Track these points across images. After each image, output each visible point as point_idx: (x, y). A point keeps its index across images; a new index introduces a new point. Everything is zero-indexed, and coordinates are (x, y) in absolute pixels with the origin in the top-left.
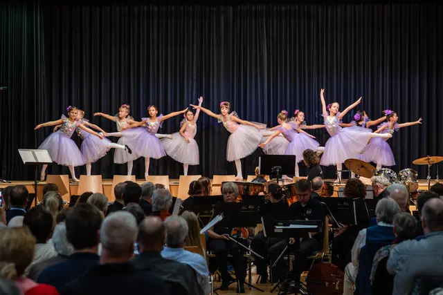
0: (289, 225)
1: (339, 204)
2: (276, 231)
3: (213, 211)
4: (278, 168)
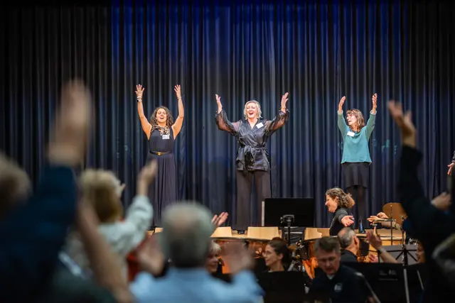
4: (289, 217)
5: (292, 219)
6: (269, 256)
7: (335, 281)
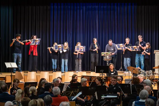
0: (106, 96)
1: (125, 86)
2: (102, 98)
3: (78, 90)
4: (102, 71)
5: (103, 71)
6: (97, 82)
7: (114, 87)
